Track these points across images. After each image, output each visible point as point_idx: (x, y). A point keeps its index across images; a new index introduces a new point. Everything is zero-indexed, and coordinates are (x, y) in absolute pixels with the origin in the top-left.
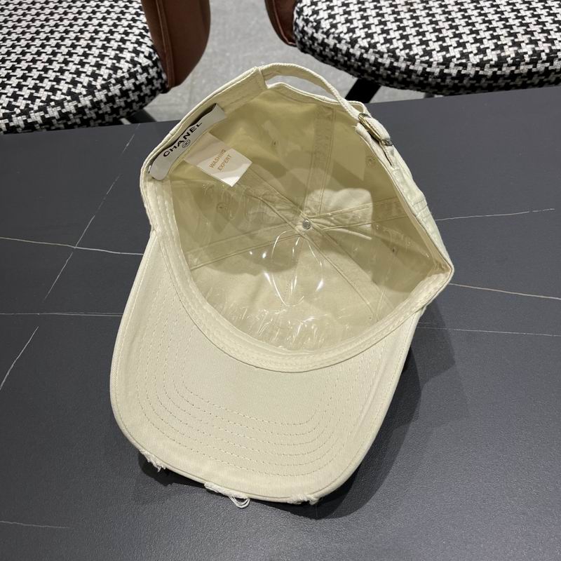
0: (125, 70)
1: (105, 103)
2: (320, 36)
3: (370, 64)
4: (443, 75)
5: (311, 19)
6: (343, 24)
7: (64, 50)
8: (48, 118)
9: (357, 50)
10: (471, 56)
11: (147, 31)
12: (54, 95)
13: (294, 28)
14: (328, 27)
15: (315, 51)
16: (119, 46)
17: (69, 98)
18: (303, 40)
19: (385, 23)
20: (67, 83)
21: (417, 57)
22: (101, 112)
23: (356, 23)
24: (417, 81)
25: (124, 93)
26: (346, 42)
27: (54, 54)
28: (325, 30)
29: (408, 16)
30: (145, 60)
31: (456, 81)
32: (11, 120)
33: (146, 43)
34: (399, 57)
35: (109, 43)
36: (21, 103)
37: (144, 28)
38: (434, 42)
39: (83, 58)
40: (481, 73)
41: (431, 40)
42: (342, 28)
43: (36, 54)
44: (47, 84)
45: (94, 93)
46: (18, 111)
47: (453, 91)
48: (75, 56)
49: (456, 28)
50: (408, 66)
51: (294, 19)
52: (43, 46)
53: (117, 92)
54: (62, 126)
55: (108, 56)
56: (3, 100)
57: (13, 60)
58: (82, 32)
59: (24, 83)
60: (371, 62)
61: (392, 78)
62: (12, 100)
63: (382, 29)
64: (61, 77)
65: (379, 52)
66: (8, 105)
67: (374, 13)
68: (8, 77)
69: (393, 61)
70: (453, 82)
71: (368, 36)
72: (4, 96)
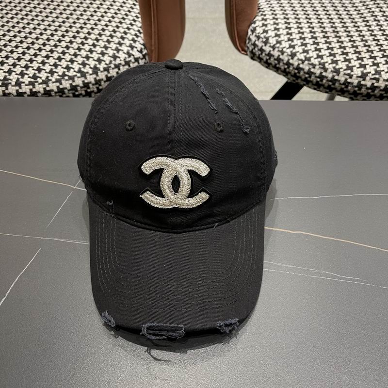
0: (122, 59)
1: (105, 82)
2: (267, 49)
3: (305, 73)
4: (360, 86)
5: (262, 36)
6: (286, 41)
7: (79, 40)
8: (62, 88)
9: (296, 61)
10: (383, 73)
11: (140, 33)
12: (68, 71)
13: (247, 41)
14: (275, 42)
15: (263, 59)
16: (119, 41)
17: (79, 75)
18: (254, 51)
19: (318, 44)
20: (79, 64)
21: (341, 70)
22: (100, 87)
23: (295, 42)
26: (288, 55)
27: (71, 42)
28: (272, 45)
29: (335, 40)
30: (138, 53)
31: (370, 91)
32: (34, 87)
33: (139, 41)
34: (327, 69)
35: (112, 38)
36: (43, 75)
37: (139, 31)
38: (355, 60)
39: (92, 47)
41: (352, 59)
42: (285, 45)
43: (57, 41)
44: (64, 63)
45: (98, 73)
46: (40, 81)
47: (365, 98)
48: (86, 45)
49: (372, 52)
50: (334, 76)
51: (249, 35)
52: (63, 36)
53: (115, 74)
54: (71, 95)
55: (110, 48)
56: (30, 71)
57: (40, 44)
58: (92, 29)
59: (47, 61)
60: (305, 71)
61: (320, 84)
62: (37, 72)
63: (316, 48)
64: (75, 59)
65: (312, 64)
66: (33, 76)
67: (309, 36)
68: (36, 55)
69: (322, 71)
70: (367, 91)
71: (304, 51)
72: (31, 69)
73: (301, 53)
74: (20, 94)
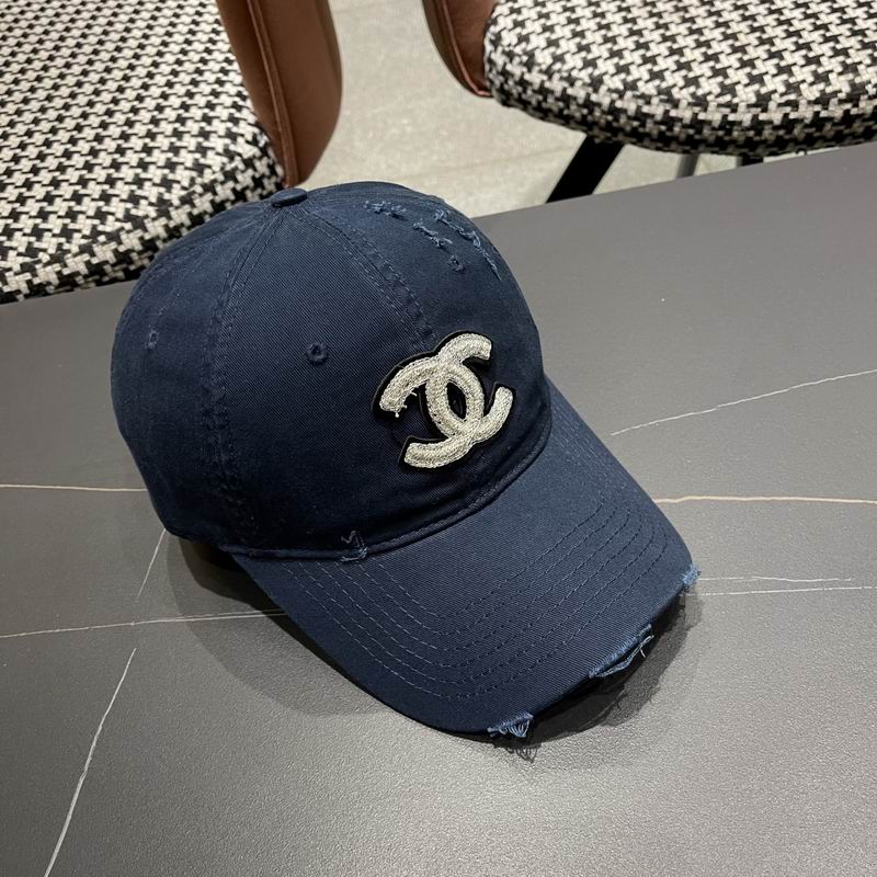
0: (217, 168)
1: (189, 228)
2: (535, 78)
3: (629, 118)
4: (757, 125)
5: (518, 50)
6: (574, 54)
7: (110, 145)
8: (97, 264)
10: (803, 87)
11: (244, 98)
12: (103, 223)
13: (487, 67)
14: (549, 61)
15: (530, 103)
16: (202, 128)
17: (128, 226)
18: (506, 87)
19: (646, 46)
20: (122, 201)
21: (709, 98)
23: (595, 51)
25: (219, 207)
26: (584, 84)
27: (94, 153)
28: (544, 67)
29: (683, 29)
30: (248, 147)
31: (781, 132)
32: (35, 275)
33: (245, 120)
34: (679, 100)
35: (183, 124)
36: (49, 244)
37: (239, 94)
38: (737, 69)
39: (143, 155)
40: (824, 114)
41: (730, 67)
42: (573, 61)
43: (63, 156)
44: (89, 206)
45: (169, 212)
46: (44, 257)
47: (775, 149)
48: (129, 153)
49: (771, 41)
50: (696, 115)
51: (487, 53)
52: (73, 141)
53: (208, 207)
54: (120, 274)
55: (185, 147)
56: (17, 241)
57: (25, 170)
58: (135, 111)
59: (49, 209)
60: (630, 113)
61: (668, 137)
62: (33, 239)
63: (643, 56)
64: (111, 192)
65: (643, 96)
66: (27, 250)
67: (624, 30)
68: (22, 200)
69: (668, 108)
70: (775, 133)
71: (621, 69)
72: (18, 234)
73: (613, 75)
74: (7, 298)
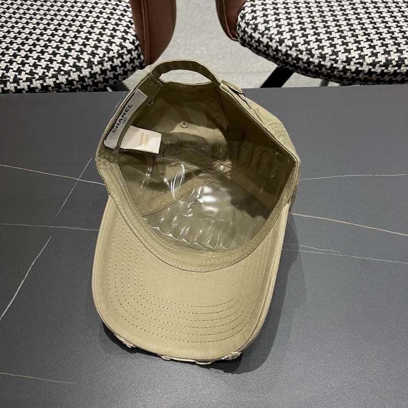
0: (115, 51)
1: (100, 75)
2: (256, 35)
3: (293, 59)
4: (345, 70)
5: (251, 22)
6: (274, 28)
7: (72, 34)
8: (59, 83)
9: (284, 48)
10: (366, 57)
11: (132, 24)
12: (64, 66)
13: (238, 28)
14: (264, 29)
15: (253, 46)
16: (112, 33)
17: (74, 69)
18: (244, 37)
19: (305, 30)
20: (73, 58)
21: (327, 56)
22: (96, 81)
23: (283, 28)
24: (325, 73)
25: (114, 68)
27: (64, 36)
28: (261, 31)
29: (322, 25)
30: (130, 45)
31: (354, 75)
32: (32, 83)
33: (131, 33)
34: (314, 55)
35: (104, 30)
36: (40, 71)
37: (130, 22)
38: (340, 45)
39: (85, 41)
40: (373, 70)
41: (338, 44)
42: (274, 31)
43: (51, 35)
44: (59, 58)
45: (92, 66)
46: (37, 77)
47: (351, 82)
48: (79, 39)
49: (357, 36)
50: (320, 62)
51: (238, 22)
52: (56, 30)
53: (109, 67)
54: (68, 89)
55: (103, 40)
56: (26, 68)
57: (34, 39)
58: (84, 21)
59: (42, 57)
60: (293, 57)
61: (308, 70)
62: (33, 68)
63: (303, 34)
64: (69, 54)
65: (299, 50)
66: (30, 72)
67: (297, 21)
68: (31, 51)
69: (309, 57)
70: (352, 75)
71: (292, 38)
72: (27, 65)
73: (289, 40)
74: (18, 91)
